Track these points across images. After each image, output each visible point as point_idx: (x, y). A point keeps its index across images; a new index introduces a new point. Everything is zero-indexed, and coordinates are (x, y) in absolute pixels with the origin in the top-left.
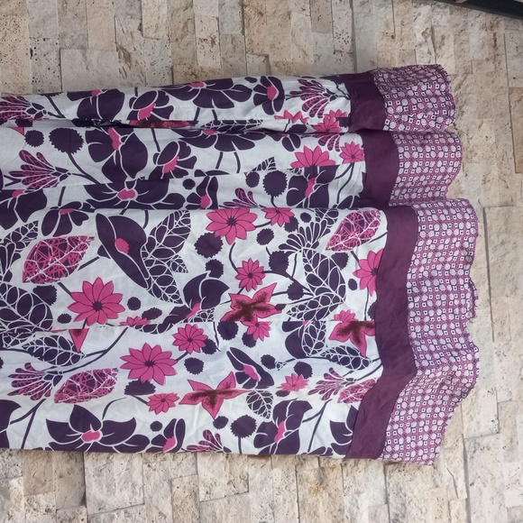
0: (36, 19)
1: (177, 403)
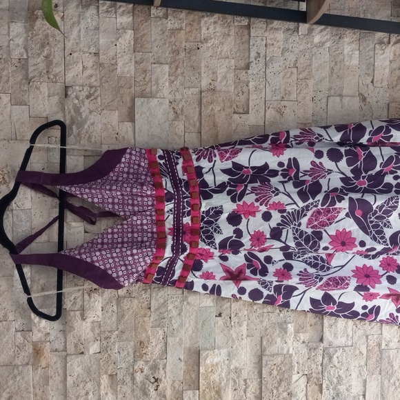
0: (317, 80)
1: (378, 297)
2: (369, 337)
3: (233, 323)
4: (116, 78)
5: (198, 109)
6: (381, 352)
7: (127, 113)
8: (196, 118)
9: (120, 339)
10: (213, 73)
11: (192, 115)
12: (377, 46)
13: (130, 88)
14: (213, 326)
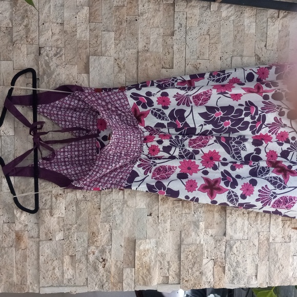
0: (224, 44)
2: (261, 233)
3: (160, 221)
4: (76, 41)
5: (135, 65)
6: (269, 244)
7: (84, 67)
8: (134, 71)
9: (78, 230)
10: (147, 38)
11: (131, 69)
12: (269, 19)
13: (86, 49)
14: (145, 223)
